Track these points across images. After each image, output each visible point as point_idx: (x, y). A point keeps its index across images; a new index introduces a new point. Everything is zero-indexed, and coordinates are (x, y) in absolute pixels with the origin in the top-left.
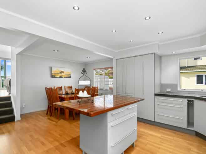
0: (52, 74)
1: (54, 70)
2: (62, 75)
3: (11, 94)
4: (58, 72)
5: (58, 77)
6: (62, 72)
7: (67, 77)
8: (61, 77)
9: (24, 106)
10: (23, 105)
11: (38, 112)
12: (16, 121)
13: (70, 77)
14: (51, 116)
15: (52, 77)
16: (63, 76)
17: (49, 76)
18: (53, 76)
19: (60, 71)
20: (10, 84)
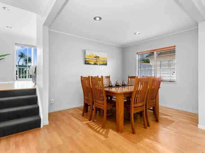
0: (86, 60)
1: (88, 53)
2: (97, 61)
3: (36, 85)
4: (93, 57)
5: (93, 63)
6: (97, 57)
7: (102, 65)
8: (95, 64)
9: (52, 103)
10: (52, 101)
11: (69, 110)
12: (42, 127)
13: (106, 64)
14: (90, 120)
15: (86, 64)
16: (98, 63)
17: (82, 61)
18: (87, 62)
19: (95, 56)
20: (35, 72)
